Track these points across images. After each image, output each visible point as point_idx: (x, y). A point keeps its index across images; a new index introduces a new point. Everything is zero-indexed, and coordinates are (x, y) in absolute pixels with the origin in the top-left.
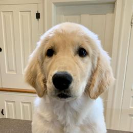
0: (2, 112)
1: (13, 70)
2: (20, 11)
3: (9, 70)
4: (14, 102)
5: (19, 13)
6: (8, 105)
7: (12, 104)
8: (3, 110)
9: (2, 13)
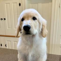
0: (6, 46)
1: (10, 28)
2: (13, 3)
3: (9, 28)
4: (10, 41)
5: (12, 4)
6: (8, 42)
7: (10, 42)
8: (6, 45)
9: (5, 4)
